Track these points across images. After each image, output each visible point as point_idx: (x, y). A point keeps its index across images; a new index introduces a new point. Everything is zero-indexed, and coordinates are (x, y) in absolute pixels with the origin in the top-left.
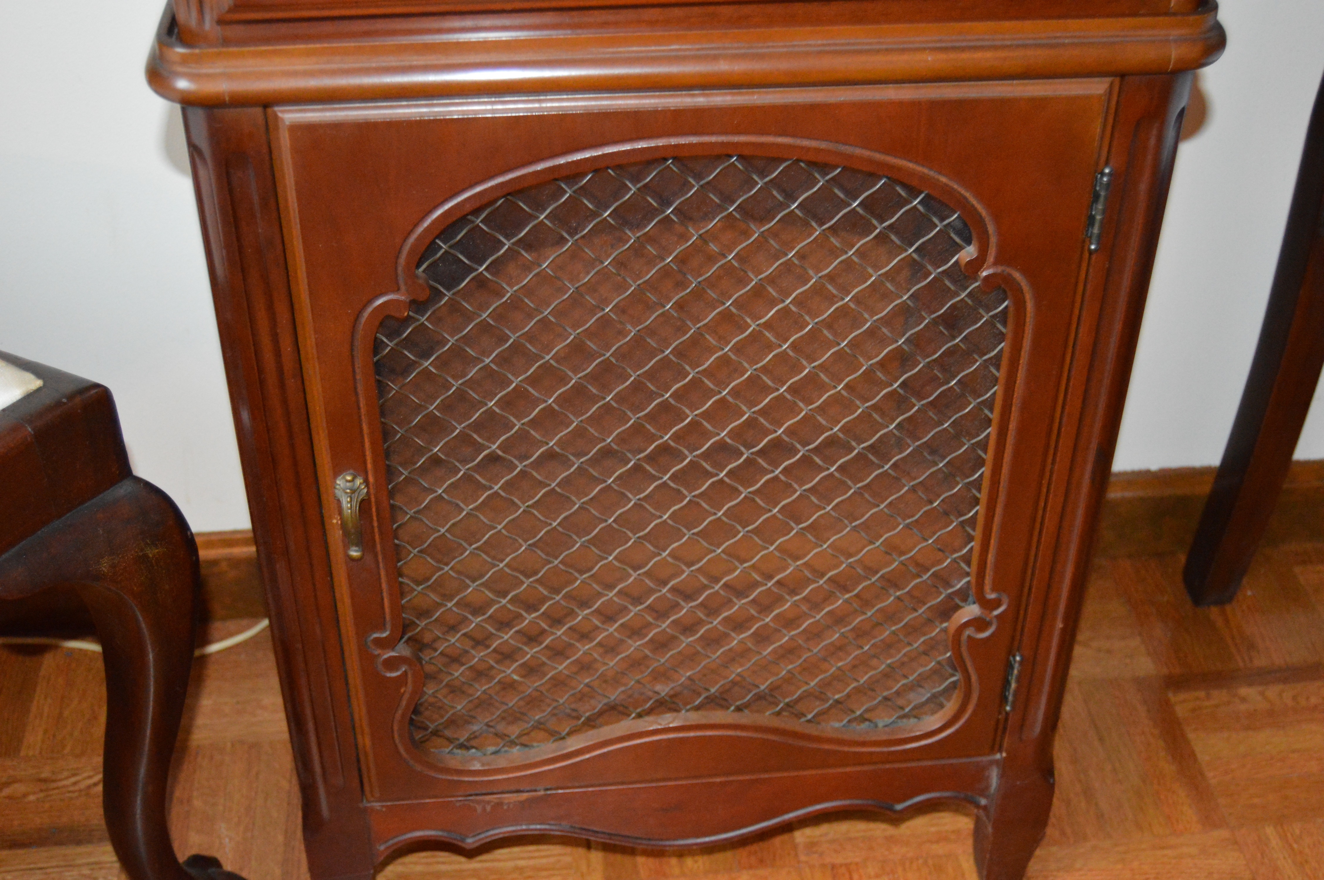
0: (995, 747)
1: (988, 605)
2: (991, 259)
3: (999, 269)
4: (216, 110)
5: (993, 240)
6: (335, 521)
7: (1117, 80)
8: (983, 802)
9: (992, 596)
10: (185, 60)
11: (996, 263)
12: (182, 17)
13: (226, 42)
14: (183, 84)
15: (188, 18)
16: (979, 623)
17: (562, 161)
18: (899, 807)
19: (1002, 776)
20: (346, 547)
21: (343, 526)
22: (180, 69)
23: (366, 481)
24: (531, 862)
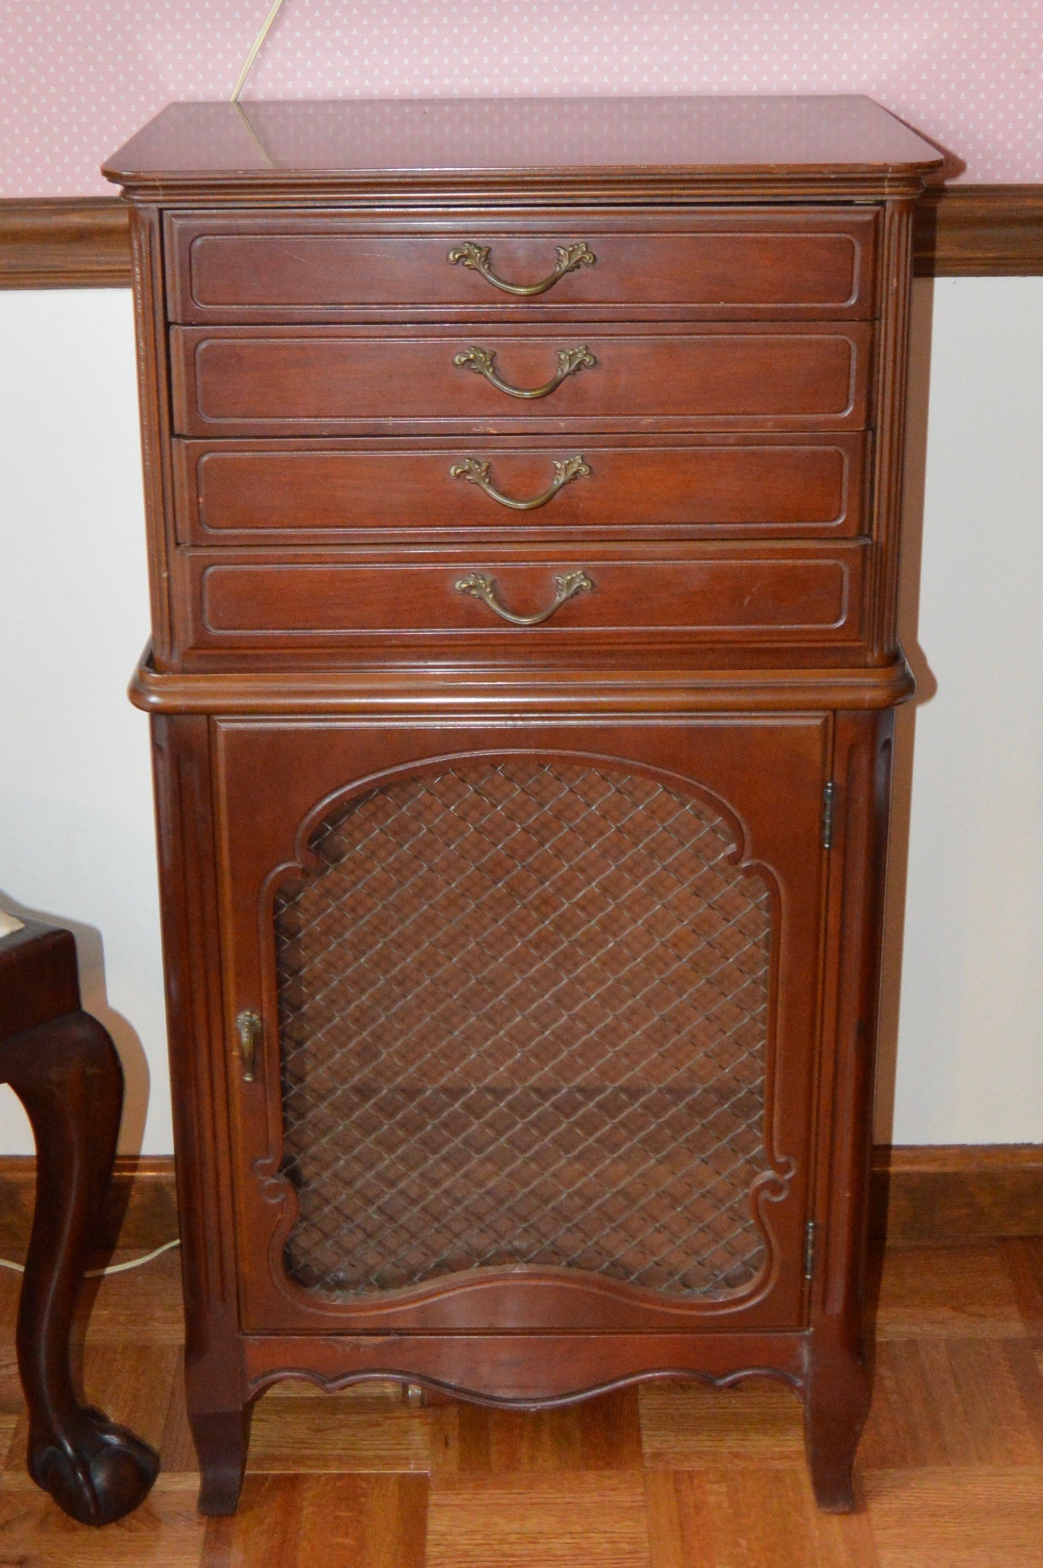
0: (802, 1321)
1: (782, 1169)
2: (747, 853)
3: (756, 861)
4: (175, 717)
5: (748, 838)
6: (234, 1053)
7: (829, 713)
8: (799, 1383)
9: (781, 1159)
10: (157, 683)
11: (751, 857)
12: (157, 655)
13: (184, 671)
14: (154, 699)
15: (162, 656)
16: (774, 1186)
17: (418, 764)
18: (721, 1382)
19: (813, 1352)
20: (243, 1074)
21: (242, 1058)
22: (153, 688)
23: (261, 1019)
24: (390, 1453)
